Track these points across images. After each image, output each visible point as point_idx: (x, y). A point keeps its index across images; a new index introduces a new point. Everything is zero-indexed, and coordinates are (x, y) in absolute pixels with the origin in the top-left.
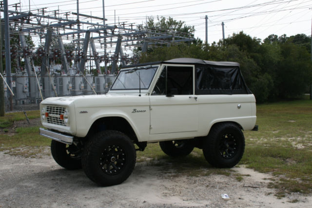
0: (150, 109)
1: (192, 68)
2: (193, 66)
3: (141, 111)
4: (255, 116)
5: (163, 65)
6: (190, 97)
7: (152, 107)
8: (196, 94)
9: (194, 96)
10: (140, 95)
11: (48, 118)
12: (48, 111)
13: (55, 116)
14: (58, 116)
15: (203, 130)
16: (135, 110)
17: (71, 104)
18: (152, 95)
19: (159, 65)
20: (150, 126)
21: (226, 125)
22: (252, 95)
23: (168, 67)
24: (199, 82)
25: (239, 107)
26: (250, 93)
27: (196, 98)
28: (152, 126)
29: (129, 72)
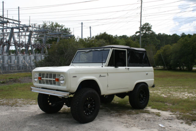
0: (108, 75)
1: (125, 51)
2: (126, 50)
3: (103, 76)
4: (153, 79)
5: (113, 49)
6: (126, 68)
7: (109, 74)
8: (128, 66)
9: (127, 67)
10: (102, 67)
11: (39, 81)
12: (39, 76)
13: (48, 79)
14: (52, 79)
15: (131, 88)
16: (100, 75)
17: (67, 71)
18: (107, 66)
19: (110, 49)
20: (108, 85)
21: (142, 84)
22: (152, 67)
23: (115, 50)
24: (129, 60)
25: (147, 74)
26: (151, 66)
27: (128, 69)
28: (109, 85)
29: (85, 53)
